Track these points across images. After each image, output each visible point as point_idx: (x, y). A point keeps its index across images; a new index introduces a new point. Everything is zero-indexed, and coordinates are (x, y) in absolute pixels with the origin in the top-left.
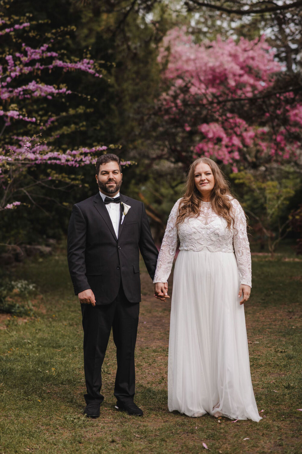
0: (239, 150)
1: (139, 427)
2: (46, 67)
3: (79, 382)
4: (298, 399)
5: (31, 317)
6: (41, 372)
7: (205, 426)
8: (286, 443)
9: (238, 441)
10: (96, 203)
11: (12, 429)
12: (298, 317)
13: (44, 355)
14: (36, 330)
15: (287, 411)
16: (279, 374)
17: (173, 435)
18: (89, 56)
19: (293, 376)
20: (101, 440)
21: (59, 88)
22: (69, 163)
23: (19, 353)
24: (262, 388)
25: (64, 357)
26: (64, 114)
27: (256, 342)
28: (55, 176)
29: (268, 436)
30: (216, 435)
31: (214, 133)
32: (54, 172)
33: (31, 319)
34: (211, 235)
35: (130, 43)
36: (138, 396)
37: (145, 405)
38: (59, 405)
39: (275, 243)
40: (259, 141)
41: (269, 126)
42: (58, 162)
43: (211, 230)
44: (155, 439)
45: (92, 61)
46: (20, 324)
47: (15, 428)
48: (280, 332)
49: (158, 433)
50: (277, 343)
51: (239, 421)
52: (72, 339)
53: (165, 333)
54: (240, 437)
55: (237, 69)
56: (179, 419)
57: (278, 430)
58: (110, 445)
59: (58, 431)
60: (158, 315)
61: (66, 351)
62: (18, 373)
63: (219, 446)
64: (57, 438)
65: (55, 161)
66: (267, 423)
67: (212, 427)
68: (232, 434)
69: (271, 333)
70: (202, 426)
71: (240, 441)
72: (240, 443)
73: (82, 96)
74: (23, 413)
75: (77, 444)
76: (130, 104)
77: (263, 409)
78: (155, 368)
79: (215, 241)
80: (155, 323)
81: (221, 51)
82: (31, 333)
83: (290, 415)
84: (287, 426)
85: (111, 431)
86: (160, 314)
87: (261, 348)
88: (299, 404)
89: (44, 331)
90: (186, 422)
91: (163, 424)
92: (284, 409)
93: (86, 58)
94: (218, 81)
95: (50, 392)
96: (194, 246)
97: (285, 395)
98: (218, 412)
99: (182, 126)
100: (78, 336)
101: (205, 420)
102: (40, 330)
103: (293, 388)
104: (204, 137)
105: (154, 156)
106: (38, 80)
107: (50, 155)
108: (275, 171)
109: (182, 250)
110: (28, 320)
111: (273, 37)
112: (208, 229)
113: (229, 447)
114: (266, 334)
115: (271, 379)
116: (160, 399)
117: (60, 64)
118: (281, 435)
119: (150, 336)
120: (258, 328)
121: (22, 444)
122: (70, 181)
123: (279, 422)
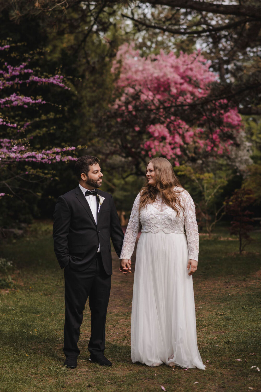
0: (181, 147)
1: (109, 375)
2: (24, 81)
3: (58, 341)
4: (236, 351)
5: (11, 289)
6: (26, 333)
7: (162, 374)
8: (227, 385)
9: (189, 384)
10: (78, 195)
11: (8, 377)
12: (233, 287)
13: (26, 319)
14: (17, 299)
15: (228, 361)
16: (219, 332)
17: (138, 381)
18: (59, 72)
19: (232, 334)
20: (80, 385)
21: (35, 99)
22: (43, 161)
23: (6, 318)
24: (206, 344)
25: (43, 320)
26: (37, 119)
27: (200, 307)
28: (31, 171)
29: (214, 381)
30: (172, 380)
31: (159, 132)
32: (30, 168)
33: (12, 290)
34: (166, 220)
35: (89, 59)
36: (107, 351)
37: (113, 358)
38: (43, 358)
39: (211, 226)
40: (197, 139)
41: (207, 128)
42: (34, 159)
43: (165, 216)
44: (123, 384)
45: (62, 77)
46: (4, 294)
47: (10, 376)
48: (219, 299)
49: (125, 379)
50: (217, 308)
51: (189, 369)
52: (47, 306)
53: (124, 301)
54: (191, 382)
55: (178, 79)
56: (141, 369)
57: (221, 376)
58: (87, 389)
59: (45, 379)
60: (117, 286)
61: (45, 316)
62: (7, 334)
63: (174, 388)
64: (45, 384)
65: (32, 159)
66: (212, 370)
67: (168, 374)
68: (185, 379)
69: (212, 299)
70: (160, 373)
71: (191, 385)
72: (192, 386)
73: (54, 106)
74: (15, 365)
75: (61, 388)
76: (88, 108)
77: (209, 360)
78: (118, 328)
79: (168, 225)
80: (115, 293)
81: (164, 64)
82: (13, 301)
83: (230, 364)
84: (228, 373)
85: (87, 378)
86: (119, 285)
87: (204, 312)
88: (237, 355)
89: (24, 300)
90: (147, 371)
91: (129, 372)
92: (225, 360)
93: (57, 74)
94: (162, 89)
95: (35, 348)
96: (152, 228)
97: (226, 349)
98: (172, 362)
99: (133, 127)
100: (53, 303)
101: (162, 369)
102: (20, 299)
103: (232, 343)
104: (151, 136)
105: (108, 152)
106: (18, 92)
107: (28, 154)
108: (210, 164)
109: (143, 232)
110: (9, 291)
111: (208, 51)
112: (163, 215)
113: (182, 389)
114: (208, 300)
115: (214, 336)
116: (125, 353)
117: (36, 79)
118: (224, 379)
119: (112, 303)
120: (201, 296)
121: (17, 388)
122: (43, 175)
123: (221, 370)
